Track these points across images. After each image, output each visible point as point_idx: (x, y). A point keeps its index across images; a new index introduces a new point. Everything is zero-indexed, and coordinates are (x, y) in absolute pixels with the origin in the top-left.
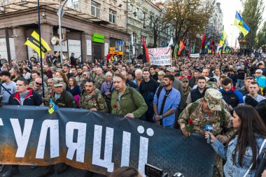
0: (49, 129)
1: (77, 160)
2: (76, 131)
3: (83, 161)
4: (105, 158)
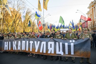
0: (43, 44)
1: (52, 53)
2: (51, 45)
3: (53, 53)
4: (60, 51)
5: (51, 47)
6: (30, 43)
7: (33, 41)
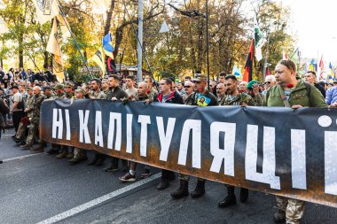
0: (191, 130)
1: (226, 173)
3: (233, 175)
4: (264, 171)
5: (222, 146)
6: (140, 124)
7: (148, 117)
